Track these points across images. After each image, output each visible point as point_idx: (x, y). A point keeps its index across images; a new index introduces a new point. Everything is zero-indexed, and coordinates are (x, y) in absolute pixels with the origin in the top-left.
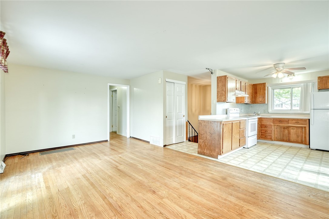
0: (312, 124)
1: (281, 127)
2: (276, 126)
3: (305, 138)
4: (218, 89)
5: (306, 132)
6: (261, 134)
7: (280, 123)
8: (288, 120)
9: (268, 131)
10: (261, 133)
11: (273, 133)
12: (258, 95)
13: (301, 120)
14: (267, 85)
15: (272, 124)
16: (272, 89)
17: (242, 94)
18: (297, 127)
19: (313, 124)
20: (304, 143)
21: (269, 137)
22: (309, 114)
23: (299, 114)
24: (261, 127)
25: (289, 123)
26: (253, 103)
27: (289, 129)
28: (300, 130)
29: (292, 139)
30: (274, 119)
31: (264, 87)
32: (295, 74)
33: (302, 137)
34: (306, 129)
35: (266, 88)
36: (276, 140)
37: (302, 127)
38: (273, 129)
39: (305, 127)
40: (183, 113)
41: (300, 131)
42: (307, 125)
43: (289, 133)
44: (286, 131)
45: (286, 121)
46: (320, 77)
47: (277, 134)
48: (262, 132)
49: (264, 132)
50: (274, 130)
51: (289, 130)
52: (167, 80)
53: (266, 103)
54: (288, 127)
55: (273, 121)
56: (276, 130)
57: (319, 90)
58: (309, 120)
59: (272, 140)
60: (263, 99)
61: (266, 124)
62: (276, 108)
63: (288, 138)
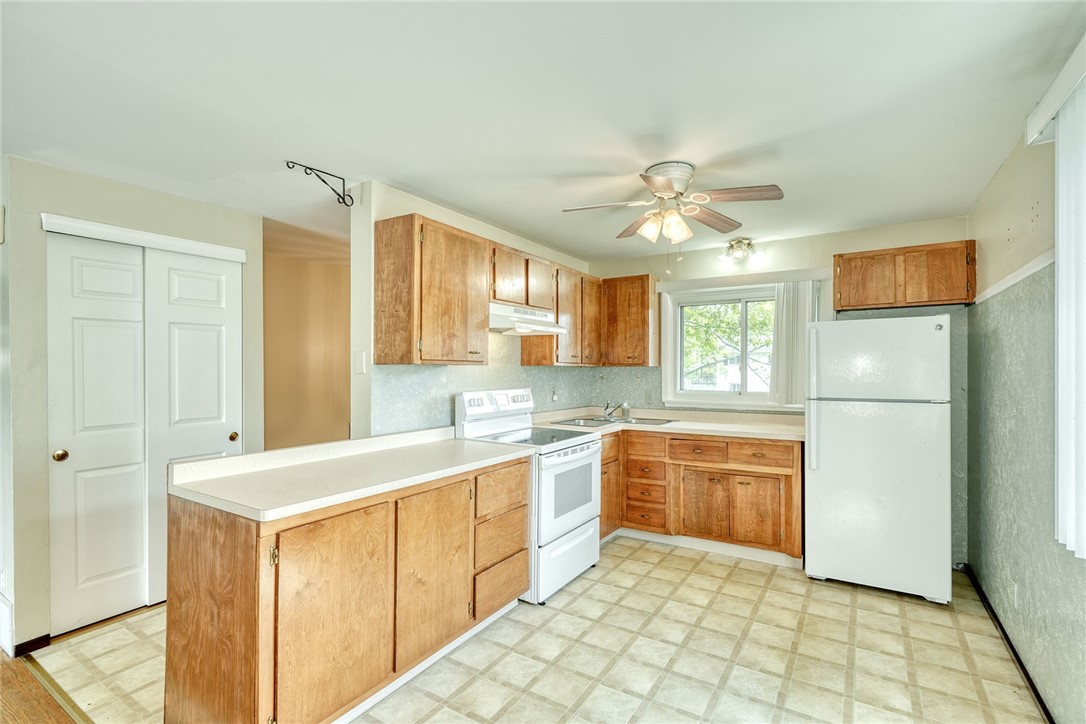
0: (814, 465)
1: (699, 473)
2: (682, 468)
3: (788, 523)
4: (380, 293)
5: (791, 497)
6: (628, 505)
7: (698, 457)
8: (724, 445)
9: (654, 494)
10: (629, 498)
11: (671, 499)
12: (621, 326)
13: (774, 444)
14: (655, 287)
15: (667, 460)
16: (674, 304)
17: (540, 323)
18: (759, 476)
19: (818, 466)
20: (783, 545)
21: (656, 519)
22: (803, 414)
23: (769, 412)
24: (629, 475)
25: (730, 455)
26: (604, 365)
27: (728, 482)
28: (768, 489)
29: (740, 529)
30: (675, 437)
31: (644, 292)
32: (753, 242)
33: (776, 524)
34: (791, 487)
35: (652, 299)
36: (682, 531)
37: (776, 478)
38: (673, 484)
39: (788, 477)
40: (224, 420)
41: (769, 493)
42: (795, 469)
43: (730, 503)
44: (720, 494)
45: (718, 449)
46: (840, 256)
47: (685, 506)
48: (632, 494)
49: (638, 495)
50: (677, 488)
51: (729, 490)
52: (51, 221)
53: (651, 364)
54: (727, 475)
55: (670, 445)
56: (682, 485)
57: (839, 311)
58: (803, 443)
59: (668, 533)
60: (639, 348)
61: (644, 458)
62: (688, 385)
63: (724, 524)
